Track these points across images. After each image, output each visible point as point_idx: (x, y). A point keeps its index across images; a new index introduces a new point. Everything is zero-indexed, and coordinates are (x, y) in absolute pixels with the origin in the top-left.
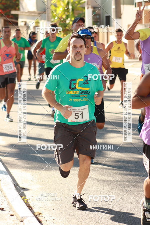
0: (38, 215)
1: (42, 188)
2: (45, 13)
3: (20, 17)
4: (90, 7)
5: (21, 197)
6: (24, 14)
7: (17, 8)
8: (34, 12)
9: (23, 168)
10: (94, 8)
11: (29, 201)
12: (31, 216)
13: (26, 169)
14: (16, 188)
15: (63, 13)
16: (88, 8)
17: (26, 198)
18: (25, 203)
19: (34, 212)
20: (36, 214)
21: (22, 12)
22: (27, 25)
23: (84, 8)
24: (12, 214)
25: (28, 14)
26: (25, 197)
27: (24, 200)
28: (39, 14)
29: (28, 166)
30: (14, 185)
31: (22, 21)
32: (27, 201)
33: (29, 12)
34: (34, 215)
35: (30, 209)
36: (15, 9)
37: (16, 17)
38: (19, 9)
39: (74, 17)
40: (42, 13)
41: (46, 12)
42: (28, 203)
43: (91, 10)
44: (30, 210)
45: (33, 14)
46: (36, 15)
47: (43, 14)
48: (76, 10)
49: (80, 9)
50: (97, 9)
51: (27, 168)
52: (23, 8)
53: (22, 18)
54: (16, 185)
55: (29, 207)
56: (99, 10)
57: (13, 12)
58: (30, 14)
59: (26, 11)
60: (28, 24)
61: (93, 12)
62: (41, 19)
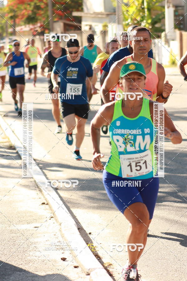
0: (108, 266)
1: (113, 232)
2: (115, 14)
3: (83, 19)
4: (171, 5)
5: (87, 244)
6: (89, 15)
7: (80, 8)
8: (101, 14)
9: (89, 207)
10: (176, 7)
11: (97, 249)
12: (99, 268)
13: (92, 209)
14: (80, 233)
15: (138, 13)
16: (168, 7)
17: (93, 246)
18: (92, 251)
19: (103, 263)
20: (106, 265)
21: (87, 14)
22: (92, 29)
23: (164, 7)
24: (76, 265)
25: (93, 16)
26: (92, 244)
27: (91, 248)
28: (108, 15)
29: (95, 205)
30: (78, 229)
31: (87, 25)
32: (94, 249)
33: (95, 13)
34: (103, 266)
35: (99, 258)
36: (78, 10)
37: (79, 20)
38: (82, 10)
39: (151, 18)
40: (111, 14)
41: (117, 13)
42: (96, 251)
43: (172, 10)
44: (98, 260)
45: (100, 16)
46: (104, 16)
47: (112, 16)
48: (154, 10)
49: (159, 8)
50: (180, 8)
51: (94, 208)
52: (87, 9)
53: (86, 21)
54: (80, 229)
55: (97, 257)
56: (183, 9)
57: (75, 14)
58: (97, 16)
59: (92, 12)
60: (94, 28)
61: (175, 11)
62: (110, 22)
